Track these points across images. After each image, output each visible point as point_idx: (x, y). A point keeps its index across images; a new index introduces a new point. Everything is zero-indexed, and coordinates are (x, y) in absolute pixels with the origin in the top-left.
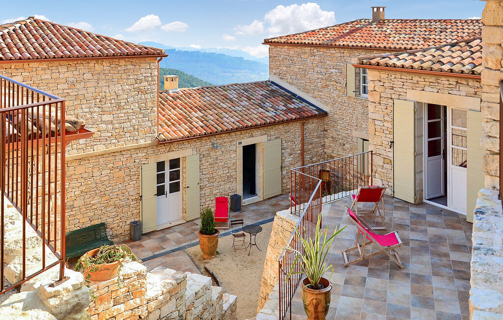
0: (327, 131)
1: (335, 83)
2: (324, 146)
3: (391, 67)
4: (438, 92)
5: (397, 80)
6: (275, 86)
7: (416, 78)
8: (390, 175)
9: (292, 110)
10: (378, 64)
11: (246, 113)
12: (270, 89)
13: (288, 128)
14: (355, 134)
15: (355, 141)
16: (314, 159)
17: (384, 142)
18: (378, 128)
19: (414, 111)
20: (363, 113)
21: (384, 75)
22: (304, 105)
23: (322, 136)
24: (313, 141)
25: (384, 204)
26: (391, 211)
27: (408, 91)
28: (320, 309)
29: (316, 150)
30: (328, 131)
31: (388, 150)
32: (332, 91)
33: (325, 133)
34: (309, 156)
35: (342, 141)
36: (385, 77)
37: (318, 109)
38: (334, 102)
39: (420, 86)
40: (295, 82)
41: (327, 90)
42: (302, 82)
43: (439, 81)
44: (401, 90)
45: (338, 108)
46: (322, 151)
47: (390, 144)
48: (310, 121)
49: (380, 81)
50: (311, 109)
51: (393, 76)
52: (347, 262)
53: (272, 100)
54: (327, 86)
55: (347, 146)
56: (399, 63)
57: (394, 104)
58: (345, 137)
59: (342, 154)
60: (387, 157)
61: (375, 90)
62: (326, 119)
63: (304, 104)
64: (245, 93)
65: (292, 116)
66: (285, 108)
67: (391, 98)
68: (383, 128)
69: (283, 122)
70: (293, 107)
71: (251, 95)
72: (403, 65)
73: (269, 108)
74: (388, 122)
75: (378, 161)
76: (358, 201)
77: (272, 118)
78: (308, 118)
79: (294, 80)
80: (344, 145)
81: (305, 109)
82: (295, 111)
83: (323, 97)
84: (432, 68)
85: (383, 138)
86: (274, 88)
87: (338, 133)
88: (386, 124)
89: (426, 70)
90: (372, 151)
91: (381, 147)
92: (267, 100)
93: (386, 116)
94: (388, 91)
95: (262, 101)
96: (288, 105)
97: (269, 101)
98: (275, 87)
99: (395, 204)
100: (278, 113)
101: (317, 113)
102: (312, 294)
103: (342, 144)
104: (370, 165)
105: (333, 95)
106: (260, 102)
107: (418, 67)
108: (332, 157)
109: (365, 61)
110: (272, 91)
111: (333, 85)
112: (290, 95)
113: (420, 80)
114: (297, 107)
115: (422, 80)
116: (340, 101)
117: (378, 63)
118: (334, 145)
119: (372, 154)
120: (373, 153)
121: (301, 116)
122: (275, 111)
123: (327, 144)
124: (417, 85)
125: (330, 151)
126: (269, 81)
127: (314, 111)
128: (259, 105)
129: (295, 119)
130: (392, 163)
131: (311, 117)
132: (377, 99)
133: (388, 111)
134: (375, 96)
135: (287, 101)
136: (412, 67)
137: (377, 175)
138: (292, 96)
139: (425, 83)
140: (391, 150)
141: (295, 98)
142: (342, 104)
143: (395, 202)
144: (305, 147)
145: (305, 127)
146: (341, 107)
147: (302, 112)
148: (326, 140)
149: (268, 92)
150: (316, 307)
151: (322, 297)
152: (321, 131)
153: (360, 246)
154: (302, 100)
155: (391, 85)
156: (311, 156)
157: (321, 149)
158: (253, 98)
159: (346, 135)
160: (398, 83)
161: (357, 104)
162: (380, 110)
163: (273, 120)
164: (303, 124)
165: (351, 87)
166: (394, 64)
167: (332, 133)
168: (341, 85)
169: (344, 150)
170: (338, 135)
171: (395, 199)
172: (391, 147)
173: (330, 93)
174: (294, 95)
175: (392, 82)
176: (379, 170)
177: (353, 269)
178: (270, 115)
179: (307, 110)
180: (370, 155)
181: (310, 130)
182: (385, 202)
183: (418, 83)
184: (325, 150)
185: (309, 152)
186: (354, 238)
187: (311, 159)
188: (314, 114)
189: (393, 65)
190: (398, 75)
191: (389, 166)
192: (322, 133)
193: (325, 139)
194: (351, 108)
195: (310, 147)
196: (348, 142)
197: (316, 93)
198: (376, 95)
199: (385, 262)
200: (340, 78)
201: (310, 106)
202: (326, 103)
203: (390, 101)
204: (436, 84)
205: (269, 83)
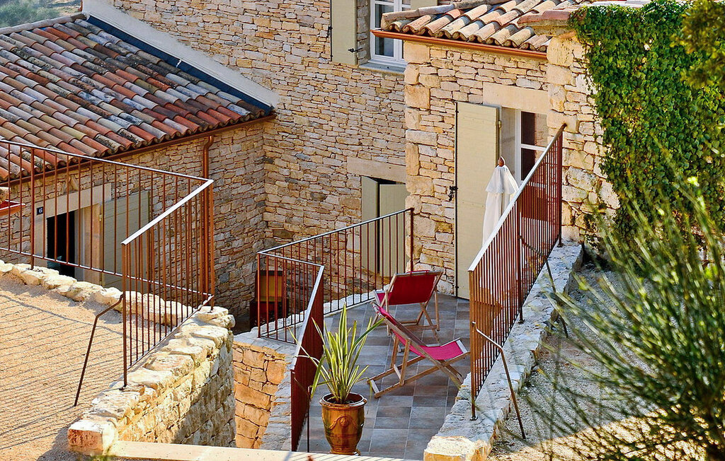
0: (271, 161)
1: (297, 26)
2: (262, 204)
3: (452, 38)
4: (541, 89)
5: (464, 62)
6: (105, 34)
7: (501, 61)
8: (449, 255)
9: (175, 108)
10: (426, 32)
11: (48, 126)
12: (93, 44)
13: (164, 159)
14: (356, 166)
15: (356, 185)
16: (235, 244)
17: (437, 188)
18: (425, 161)
19: (497, 125)
20: (378, 110)
21: (438, 53)
22: (204, 92)
23: (258, 177)
24: (234, 192)
25: (438, 310)
26: (451, 321)
27: (485, 86)
28: (350, 431)
29: (240, 217)
30: (277, 162)
31: (444, 204)
32: (286, 47)
33: (268, 166)
34: (222, 236)
35: (317, 188)
36: (439, 57)
37: (247, 101)
38: (295, 80)
39: (507, 76)
40: (171, 19)
41: (271, 45)
42: (192, 20)
43: (543, 68)
44: (471, 83)
45: (306, 97)
46: (257, 219)
47: (449, 192)
48: (226, 136)
49: (430, 65)
50: (225, 103)
51: (457, 56)
52: (377, 391)
53: (106, 80)
54: (273, 33)
55: (332, 200)
56: (468, 32)
57: (457, 112)
58: (325, 176)
59: (317, 223)
60: (443, 219)
61: (419, 84)
62: (270, 128)
63: (202, 88)
64: (23, 63)
65: (178, 126)
66: (151, 104)
67: (452, 100)
68: (435, 160)
69: (154, 145)
70: (173, 99)
71: (43, 68)
72: (476, 37)
73: (106, 106)
74: (446, 147)
75: (424, 227)
76: (390, 303)
77: (122, 135)
78: (222, 127)
79: (166, 16)
80: (323, 198)
81: (208, 103)
82: (182, 112)
83: (260, 64)
84: (529, 44)
85: (436, 181)
86: (103, 41)
87: (305, 165)
88: (441, 153)
89: (518, 47)
90: (412, 209)
91: (431, 199)
92: (95, 83)
93: (441, 136)
94: (445, 85)
95: (81, 86)
96: (159, 93)
97: (101, 86)
98: (104, 38)
99: (459, 309)
100: (138, 121)
101: (244, 112)
102: (340, 410)
103: (318, 196)
104: (408, 238)
105: (290, 58)
106: (76, 89)
107: (504, 40)
108: (289, 235)
109: (398, 24)
110: (99, 49)
111: (290, 32)
112: (155, 60)
113: (508, 64)
114: (186, 98)
115: (512, 64)
116: (310, 75)
117: (427, 29)
118: (292, 201)
119: (412, 215)
120: (415, 212)
121: (203, 126)
122: (125, 115)
123: (272, 198)
124: (503, 75)
125: (284, 219)
126: (83, 17)
127: (237, 109)
128: (74, 97)
129: (187, 134)
130: (453, 229)
131: (229, 124)
132: (423, 101)
133: (446, 126)
134: (420, 94)
135: (153, 81)
136: (493, 42)
137: (423, 257)
138: (163, 64)
139: (517, 71)
140: (452, 204)
141: (172, 69)
142: (318, 84)
143: (459, 305)
144: (213, 211)
145: (212, 154)
146: (316, 93)
147: (201, 114)
148: (269, 188)
149: (89, 56)
150: (345, 428)
151: (353, 414)
152: (256, 163)
153: (399, 368)
154: (197, 75)
155: (453, 73)
156: (228, 235)
157: (254, 212)
158: (51, 76)
159: (330, 172)
160: (466, 70)
161: (359, 84)
162: (430, 124)
163: (128, 143)
164: (207, 147)
165: (345, 37)
166: (459, 33)
167: (286, 166)
168: (315, 31)
169: (322, 211)
170: (305, 171)
171: (459, 301)
172: (451, 197)
173: (282, 53)
174: (170, 60)
175: (454, 68)
176: (428, 245)
177: (389, 399)
178: (117, 127)
179: (215, 106)
180: (408, 218)
181: (225, 162)
182: (441, 306)
183: (504, 71)
184: (268, 216)
185: (222, 225)
186: (385, 363)
187: (228, 242)
188: (236, 117)
189: (456, 36)
190: (466, 54)
191: (447, 238)
192: (259, 167)
193: (267, 185)
194: (343, 96)
195: (224, 209)
196: (333, 190)
197: (238, 54)
198: (422, 93)
199: (440, 388)
200: (313, 12)
201: (222, 94)
202: (269, 83)
203: (451, 106)
204: (538, 74)
205: (85, 23)
